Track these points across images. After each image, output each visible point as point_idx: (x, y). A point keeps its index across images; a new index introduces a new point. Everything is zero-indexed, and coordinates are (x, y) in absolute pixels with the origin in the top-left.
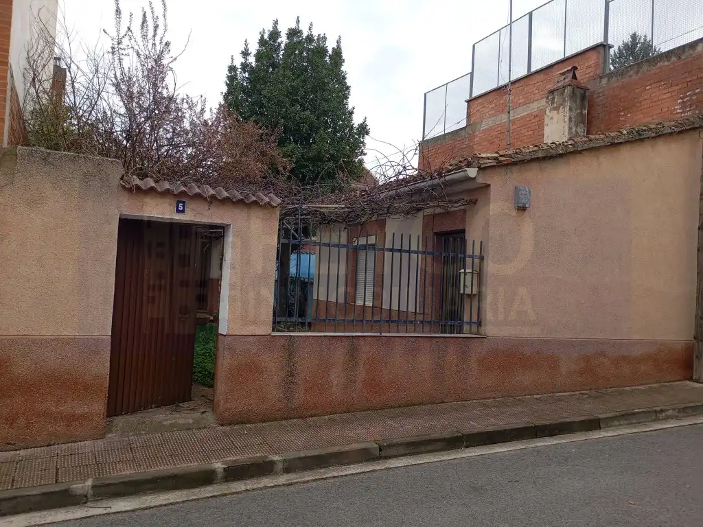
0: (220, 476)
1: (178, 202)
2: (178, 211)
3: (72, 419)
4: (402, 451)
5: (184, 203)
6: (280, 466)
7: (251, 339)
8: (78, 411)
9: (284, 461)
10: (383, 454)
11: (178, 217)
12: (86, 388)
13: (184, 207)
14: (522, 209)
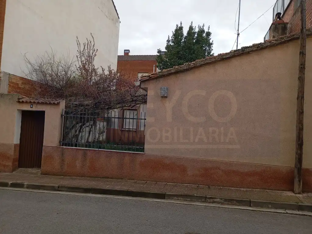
0: (9, 185)
1: (31, 105)
2: (31, 107)
3: (4, 166)
4: (66, 190)
5: (32, 105)
6: (25, 186)
7: (51, 147)
8: (7, 164)
9: (27, 185)
10: (59, 189)
11: (31, 109)
12: (8, 158)
13: (32, 106)
14: (164, 97)
